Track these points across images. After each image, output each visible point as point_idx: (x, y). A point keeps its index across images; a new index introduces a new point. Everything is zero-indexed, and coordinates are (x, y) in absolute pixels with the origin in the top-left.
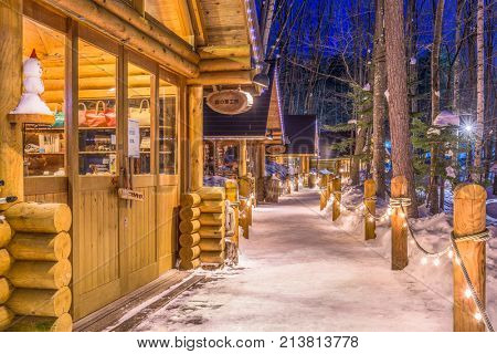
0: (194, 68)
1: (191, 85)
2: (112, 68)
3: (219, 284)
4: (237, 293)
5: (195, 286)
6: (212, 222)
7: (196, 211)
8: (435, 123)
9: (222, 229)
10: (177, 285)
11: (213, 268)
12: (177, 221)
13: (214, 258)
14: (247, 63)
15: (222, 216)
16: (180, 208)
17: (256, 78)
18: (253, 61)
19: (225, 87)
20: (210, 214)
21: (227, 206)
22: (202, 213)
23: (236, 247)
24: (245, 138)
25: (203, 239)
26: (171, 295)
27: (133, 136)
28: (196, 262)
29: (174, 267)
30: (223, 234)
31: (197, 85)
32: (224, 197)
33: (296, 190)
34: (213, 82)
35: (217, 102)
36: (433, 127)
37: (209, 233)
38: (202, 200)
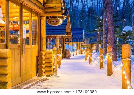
0: (43, 11)
1: (42, 16)
2: (18, 10)
3: (52, 80)
4: (58, 82)
5: (44, 81)
6: (49, 61)
7: (44, 58)
8: (124, 30)
9: (52, 63)
10: (38, 81)
11: (49, 76)
12: (38, 60)
13: (49, 73)
14: (60, 9)
15: (52, 59)
16: (38, 56)
17: (63, 14)
18: (62, 9)
19: (53, 17)
20: (48, 58)
21: (54, 56)
22: (45, 58)
23: (57, 70)
24: (58, 36)
25: (46, 67)
26: (37, 82)
27: (25, 32)
28: (44, 74)
29: (36, 76)
30: (52, 65)
31: (44, 16)
32: (53, 53)
33: (76, 55)
34: (49, 15)
35: (50, 22)
36: (123, 31)
37: (48, 65)
38: (46, 54)
